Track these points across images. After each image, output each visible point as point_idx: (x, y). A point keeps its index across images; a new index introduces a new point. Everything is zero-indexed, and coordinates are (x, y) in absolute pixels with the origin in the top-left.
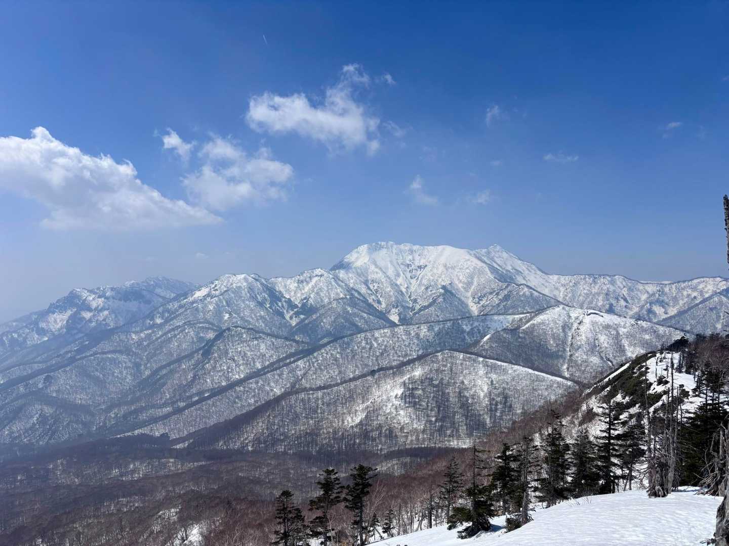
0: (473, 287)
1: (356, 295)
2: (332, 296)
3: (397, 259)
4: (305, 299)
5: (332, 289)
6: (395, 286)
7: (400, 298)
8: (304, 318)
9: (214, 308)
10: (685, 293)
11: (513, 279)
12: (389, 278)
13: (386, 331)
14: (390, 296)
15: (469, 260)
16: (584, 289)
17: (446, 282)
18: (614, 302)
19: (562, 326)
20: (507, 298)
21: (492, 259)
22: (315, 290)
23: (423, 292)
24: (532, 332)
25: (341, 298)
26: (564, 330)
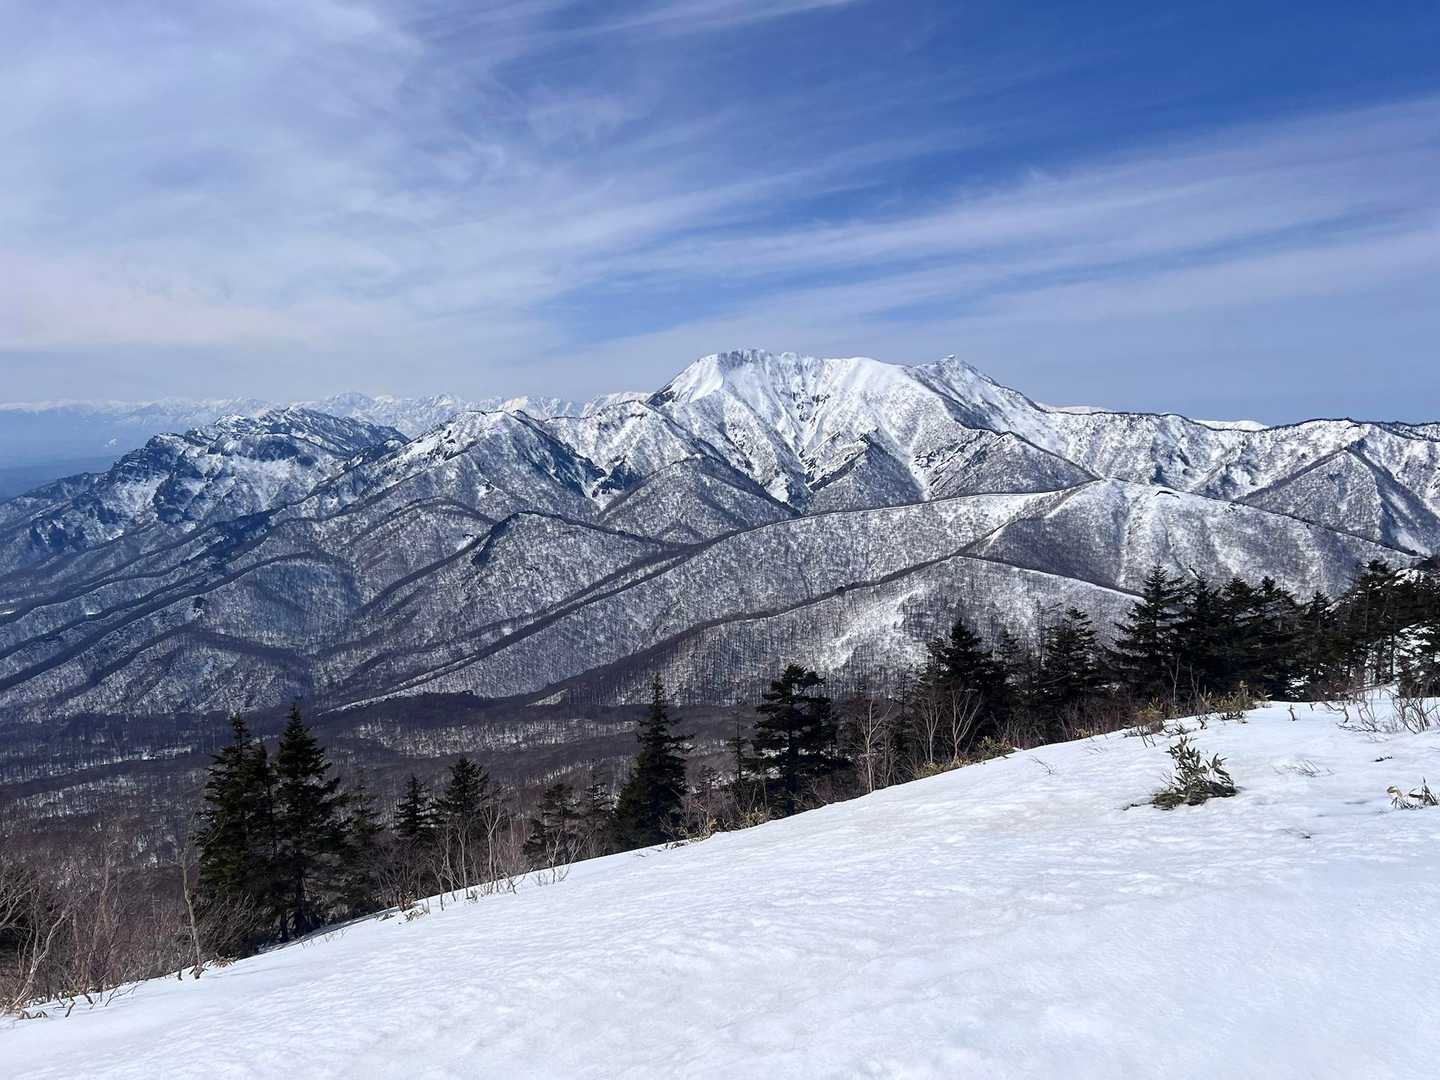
0: (915, 438)
1: (708, 452)
2: (666, 453)
3: (774, 384)
4: (617, 459)
5: (664, 441)
6: (775, 435)
7: (786, 456)
8: (620, 496)
9: (458, 476)
10: (1287, 448)
11: (985, 422)
12: (762, 420)
13: (808, 521)
14: (768, 455)
15: (907, 386)
16: (1112, 439)
17: (869, 429)
18: (1164, 464)
19: (1112, 513)
20: (980, 456)
21: (948, 384)
22: (634, 442)
23: (826, 447)
24: (1064, 524)
25: (686, 460)
26: (1115, 520)
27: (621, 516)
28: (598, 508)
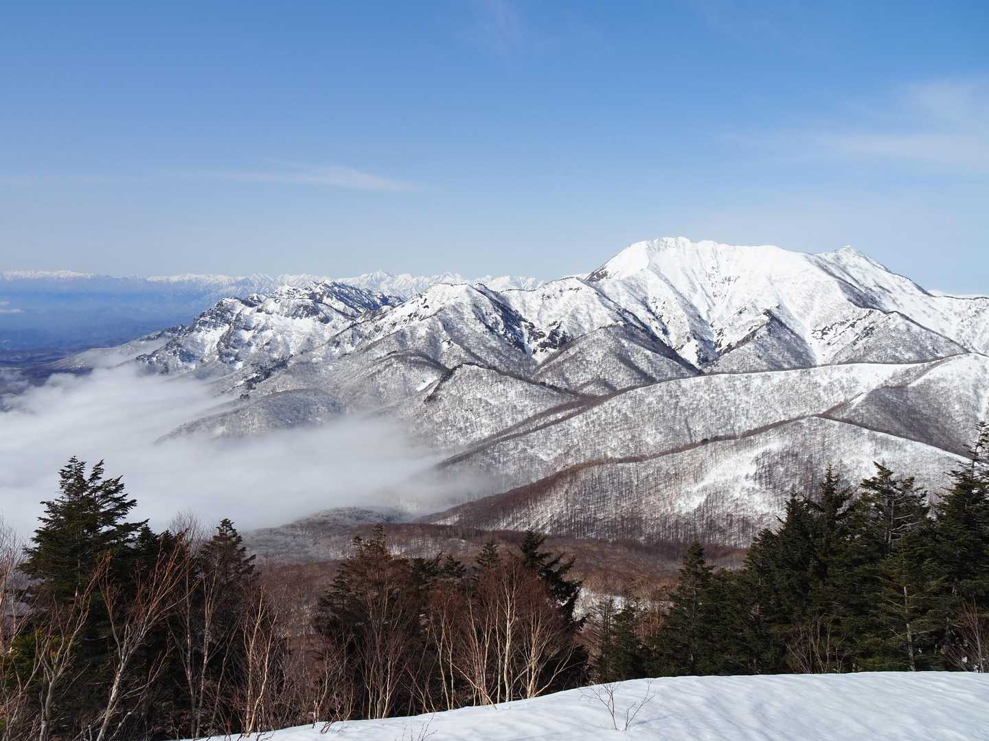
0: (813, 313)
2: (595, 320)
4: (554, 323)
5: (594, 311)
6: (689, 307)
7: (698, 326)
8: (554, 354)
9: (427, 333)
11: (876, 302)
12: (681, 295)
14: (683, 324)
15: (807, 270)
17: (771, 306)
19: (973, 385)
20: (868, 332)
21: (844, 269)
22: (570, 310)
23: (734, 319)
24: (926, 393)
25: (611, 326)
26: (976, 392)
27: (551, 370)
28: (535, 363)
